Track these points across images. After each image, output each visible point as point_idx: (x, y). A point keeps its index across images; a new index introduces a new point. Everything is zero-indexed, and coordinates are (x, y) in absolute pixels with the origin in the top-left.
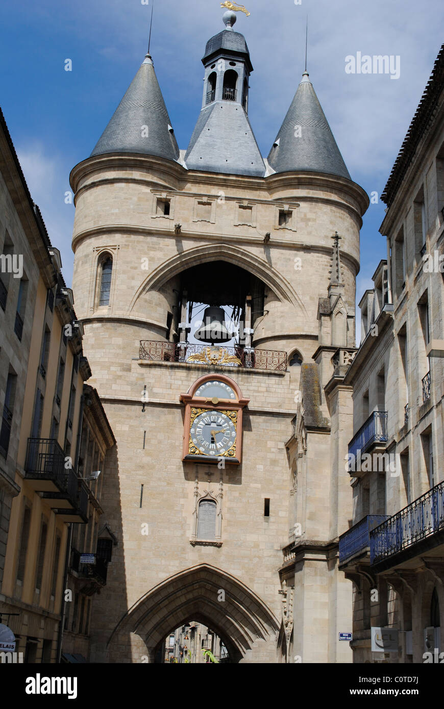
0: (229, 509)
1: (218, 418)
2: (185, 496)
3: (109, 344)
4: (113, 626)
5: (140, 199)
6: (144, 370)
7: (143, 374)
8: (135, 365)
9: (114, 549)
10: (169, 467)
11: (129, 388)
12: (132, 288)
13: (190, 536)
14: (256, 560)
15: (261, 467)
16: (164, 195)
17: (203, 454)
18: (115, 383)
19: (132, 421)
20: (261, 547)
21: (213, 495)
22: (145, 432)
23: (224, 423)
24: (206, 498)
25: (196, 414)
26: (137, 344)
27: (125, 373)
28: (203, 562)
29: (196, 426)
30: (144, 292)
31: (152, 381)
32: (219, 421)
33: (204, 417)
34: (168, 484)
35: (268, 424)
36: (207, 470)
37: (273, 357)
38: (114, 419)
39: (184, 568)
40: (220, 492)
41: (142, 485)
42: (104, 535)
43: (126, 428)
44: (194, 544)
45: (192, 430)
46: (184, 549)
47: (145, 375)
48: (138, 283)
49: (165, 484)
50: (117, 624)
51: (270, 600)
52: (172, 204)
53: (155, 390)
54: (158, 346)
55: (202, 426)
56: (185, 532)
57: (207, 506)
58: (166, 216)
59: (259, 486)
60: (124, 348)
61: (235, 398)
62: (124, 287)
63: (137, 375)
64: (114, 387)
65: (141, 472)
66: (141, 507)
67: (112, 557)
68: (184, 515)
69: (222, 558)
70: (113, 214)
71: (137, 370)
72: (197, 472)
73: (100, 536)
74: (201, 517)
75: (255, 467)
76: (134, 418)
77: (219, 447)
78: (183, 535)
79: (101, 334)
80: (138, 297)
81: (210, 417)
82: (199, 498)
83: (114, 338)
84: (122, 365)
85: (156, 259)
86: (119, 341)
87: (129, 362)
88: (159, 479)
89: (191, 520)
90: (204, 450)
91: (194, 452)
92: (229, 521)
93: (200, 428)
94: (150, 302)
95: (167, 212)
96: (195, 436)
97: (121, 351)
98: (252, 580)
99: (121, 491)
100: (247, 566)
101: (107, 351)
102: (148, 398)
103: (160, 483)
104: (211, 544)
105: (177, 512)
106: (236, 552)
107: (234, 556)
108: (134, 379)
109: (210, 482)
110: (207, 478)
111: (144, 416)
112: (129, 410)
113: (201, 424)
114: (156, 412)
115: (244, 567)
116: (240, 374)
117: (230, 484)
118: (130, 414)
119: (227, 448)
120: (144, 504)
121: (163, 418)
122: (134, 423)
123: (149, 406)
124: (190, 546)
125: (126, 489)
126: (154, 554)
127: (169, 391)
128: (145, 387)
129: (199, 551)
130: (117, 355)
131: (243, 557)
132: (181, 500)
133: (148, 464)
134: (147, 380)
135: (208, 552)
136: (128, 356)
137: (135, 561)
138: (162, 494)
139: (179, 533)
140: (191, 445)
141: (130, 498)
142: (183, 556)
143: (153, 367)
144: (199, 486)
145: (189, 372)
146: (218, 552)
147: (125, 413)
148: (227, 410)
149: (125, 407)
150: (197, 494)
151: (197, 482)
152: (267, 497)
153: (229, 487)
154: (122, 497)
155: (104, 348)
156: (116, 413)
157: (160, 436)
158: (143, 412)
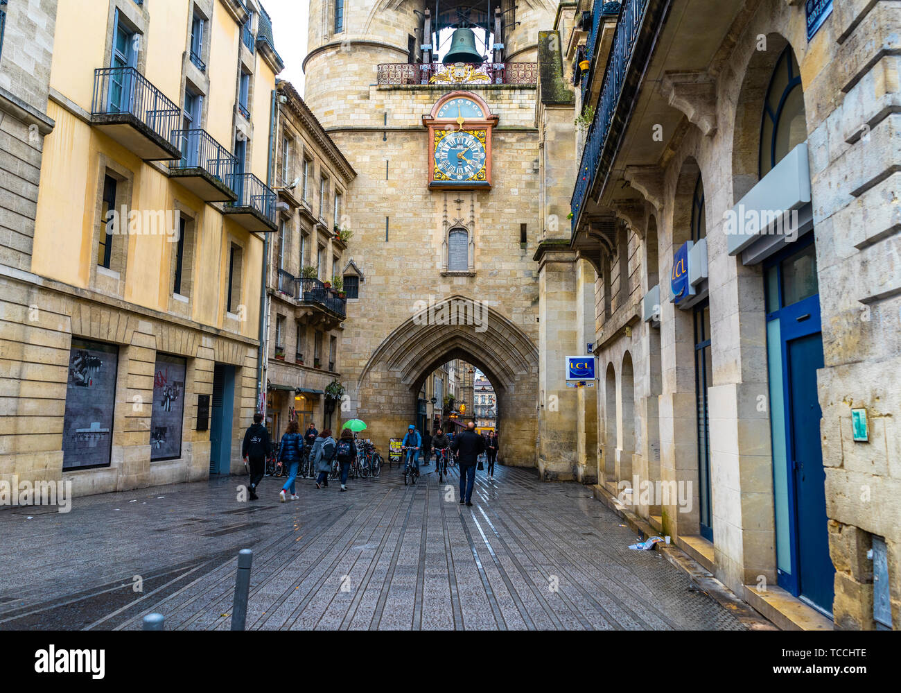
0: (482, 237)
1: (465, 139)
2: (433, 227)
3: (344, 72)
4: (363, 363)
6: (382, 96)
7: (382, 100)
8: (373, 91)
9: (360, 285)
10: (414, 197)
11: (368, 117)
12: (366, 8)
13: (440, 266)
14: (513, 290)
15: (516, 190)
17: (450, 180)
18: (353, 113)
19: (373, 151)
20: (518, 276)
21: (464, 223)
22: (387, 162)
23: (471, 145)
24: (457, 227)
25: (440, 137)
26: (375, 69)
27: (363, 101)
28: (455, 294)
29: (440, 151)
30: (379, 12)
31: (392, 107)
32: (465, 143)
33: (450, 140)
34: (415, 214)
35: (522, 144)
36: (456, 198)
37: (525, 71)
38: (354, 151)
40: (471, 219)
41: (387, 218)
42: (350, 272)
43: (366, 159)
44: (445, 275)
45: (437, 155)
46: (434, 282)
47: (385, 102)
49: (411, 215)
50: (367, 362)
51: (530, 330)
53: (396, 117)
54: (397, 70)
55: (447, 150)
56: (435, 263)
57: (458, 235)
59: (514, 210)
60: (360, 74)
61: (482, 116)
62: (358, 9)
63: (375, 102)
64: (352, 116)
65: (384, 204)
66: (387, 240)
67: (359, 294)
68: (432, 247)
69: (476, 289)
71: (376, 97)
72: (446, 200)
73: (346, 273)
74: (452, 247)
75: (509, 191)
76: (375, 148)
77: (467, 170)
78: (432, 267)
79: (336, 62)
80: (373, 18)
81: (456, 140)
82: (448, 227)
83: (349, 65)
84: (360, 93)
86: (354, 67)
87: (366, 89)
88: (405, 210)
89: (441, 251)
90: (450, 175)
91: (440, 178)
92: (482, 250)
93: (445, 152)
94: (387, 23)
97: (357, 78)
98: (509, 311)
99: (365, 226)
100: (503, 296)
101: (343, 79)
102: (389, 126)
103: (406, 215)
104: (464, 275)
105: (426, 244)
106: (491, 282)
107: (489, 286)
108: (373, 107)
109: (459, 209)
110: (456, 205)
111: (386, 145)
112: (368, 140)
113: (447, 147)
114: (398, 140)
115: (500, 297)
116: (489, 91)
117: (482, 211)
118: (371, 143)
119: (476, 171)
120: (390, 237)
121: (406, 145)
122: (375, 152)
123: (391, 134)
124: (441, 278)
125: (370, 222)
126: (403, 289)
127: (411, 117)
128: (386, 114)
129: (451, 282)
130: (353, 83)
131: (499, 287)
132: (430, 230)
133: (392, 196)
134: (387, 107)
135: (460, 283)
136: (365, 83)
137: (383, 297)
138: (409, 226)
139: (428, 265)
140: (437, 171)
141: (375, 232)
142: (434, 288)
143: (393, 92)
144: (448, 215)
145: (432, 93)
146: (472, 282)
147: (364, 143)
148: (474, 130)
149: (365, 137)
150: (446, 223)
151: (446, 211)
152: (524, 222)
153: (481, 214)
154: (366, 231)
155: (339, 76)
156: (356, 144)
157: (404, 165)
158: (385, 139)
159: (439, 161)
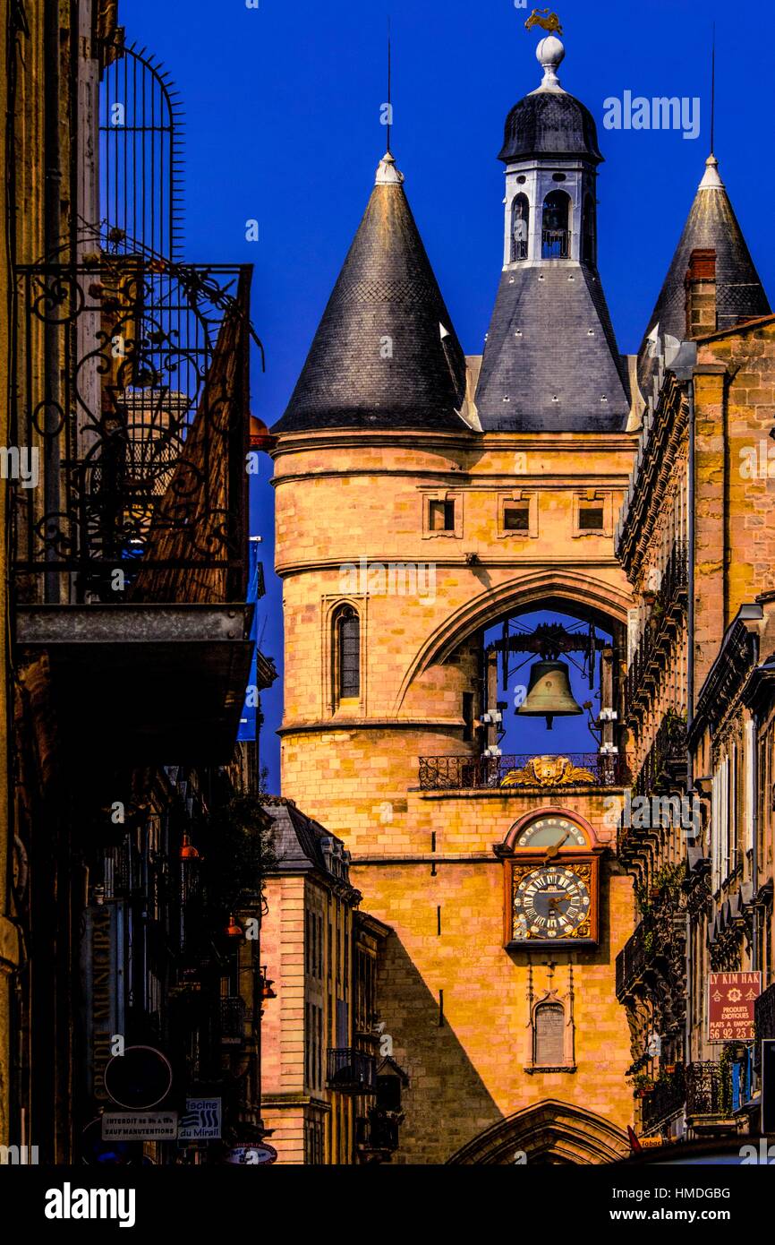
0: (585, 1015)
1: (559, 877)
2: (512, 1002)
3: (366, 769)
5: (398, 506)
6: (429, 807)
7: (428, 814)
8: (414, 799)
9: (403, 1091)
10: (482, 959)
11: (406, 839)
12: (398, 668)
13: (524, 1061)
16: (441, 495)
17: (536, 938)
18: (384, 834)
19: (415, 892)
21: (558, 996)
22: (439, 908)
23: (569, 885)
24: (547, 1001)
25: (521, 875)
26: (415, 763)
27: (398, 815)
28: (545, 1097)
29: (522, 895)
30: (420, 673)
31: (444, 824)
32: (560, 883)
33: (536, 878)
34: (483, 985)
38: (386, 892)
39: (518, 1109)
40: (569, 990)
41: (441, 991)
42: (387, 1072)
43: (406, 905)
44: (531, 1072)
45: (517, 901)
46: (514, 1082)
47: (432, 815)
48: (407, 659)
49: (478, 986)
52: (458, 510)
53: (451, 838)
54: (450, 764)
55: (532, 894)
56: (515, 1056)
57: (549, 1013)
58: (450, 533)
60: (392, 773)
61: (585, 844)
62: (384, 668)
63: (417, 817)
64: (381, 839)
65: (436, 972)
66: (442, 1024)
67: (402, 1102)
68: (512, 1031)
69: (577, 1091)
70: (352, 537)
71: (419, 808)
73: (381, 1074)
74: (540, 1030)
76: (420, 887)
77: (562, 923)
78: (512, 1061)
79: (351, 752)
80: (411, 682)
81: (545, 878)
82: (534, 1002)
83: (373, 759)
84: (392, 801)
85: (436, 611)
86: (380, 762)
87: (403, 795)
88: (468, 980)
89: (525, 1038)
90: (537, 930)
91: (522, 936)
92: (585, 1033)
93: (530, 896)
94: (431, 687)
95: (449, 525)
96: (522, 910)
97: (385, 780)
98: (626, 1117)
99: (408, 1004)
100: (617, 1097)
101: (364, 780)
102: (438, 854)
103: (469, 986)
104: (559, 1070)
105: (501, 1027)
106: (598, 1079)
107: (596, 1085)
108: (414, 824)
109: (551, 976)
111: (436, 883)
112: (409, 875)
113: (531, 890)
114: (455, 875)
115: (612, 1100)
116: (594, 798)
117: (585, 976)
118: (412, 881)
121: (468, 882)
122: (417, 894)
123: (443, 866)
124: (525, 1075)
125: (414, 999)
126: (468, 1093)
127: (476, 838)
128: (434, 834)
129: (540, 1081)
130: (381, 787)
131: (610, 1086)
133: (448, 959)
134: (436, 823)
135: (553, 1083)
136: (400, 786)
137: (438, 1107)
138: (474, 1002)
139: (505, 1058)
141: (423, 1012)
142: (515, 1091)
143: (445, 802)
144: (533, 984)
145: (506, 802)
146: (571, 1080)
147: (401, 882)
148: (573, 864)
149: (403, 871)
151: (531, 980)
153: (583, 981)
154: (409, 1013)
155: (356, 776)
156: (389, 882)
157: (465, 912)
158: (434, 874)
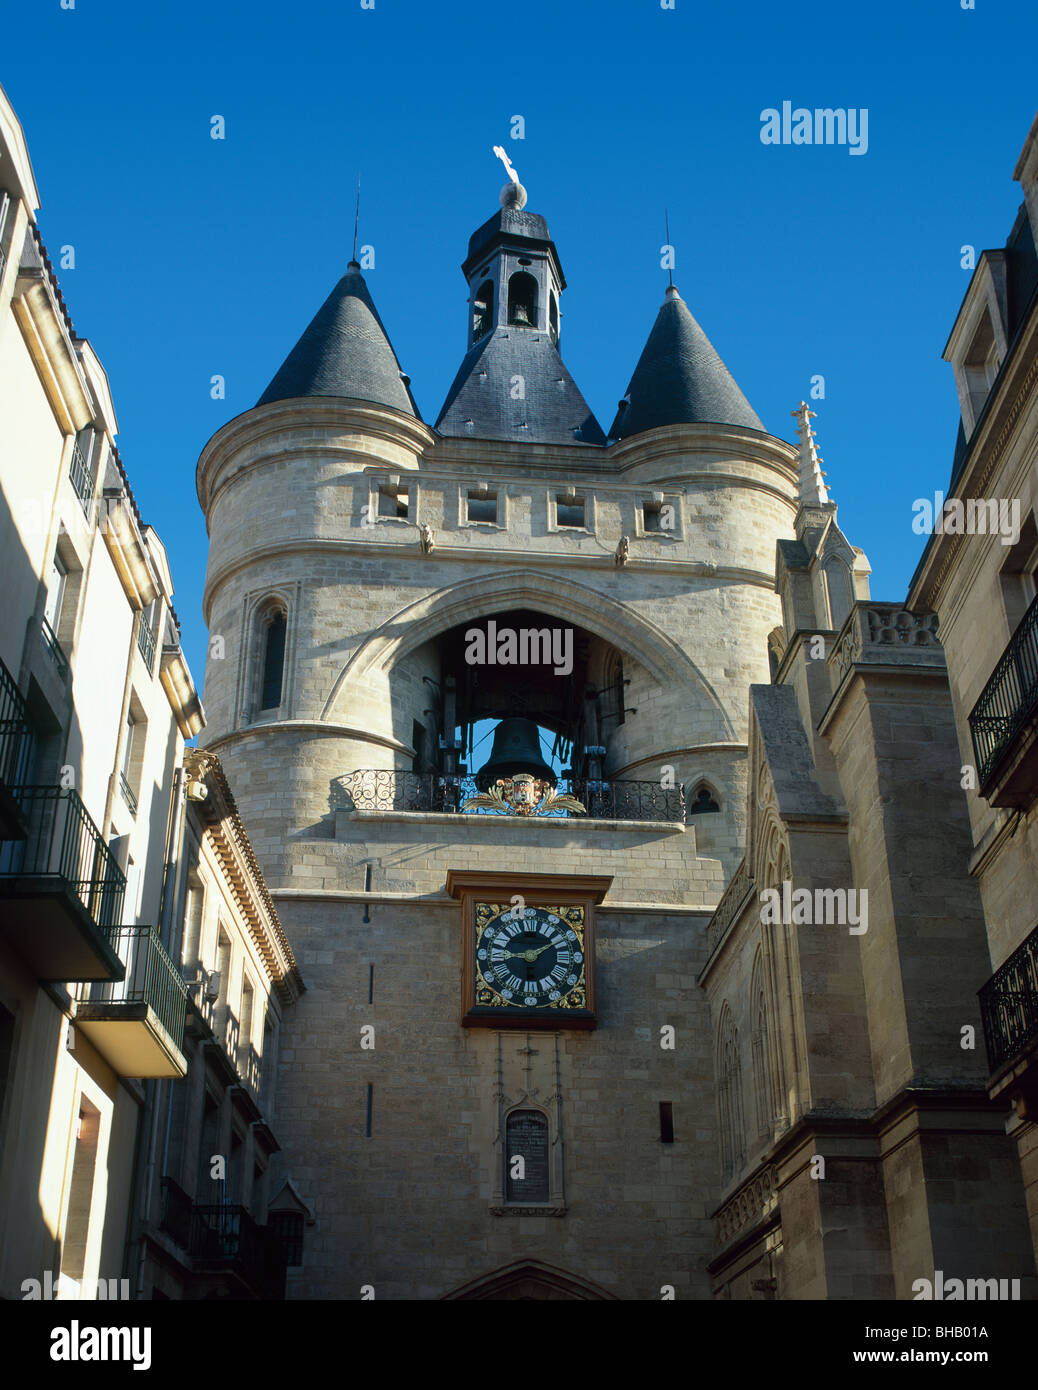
15: (646, 1031)
36: (523, 1043)
37: (653, 795)
59: (645, 1074)
72: (499, 1050)
75: (633, 1033)
110: (523, 1061)
119: (564, 988)
120: (375, 1127)
132: (464, 1114)
140: (482, 986)
150: (501, 1098)
152: (665, 1099)
159: (486, 966)
